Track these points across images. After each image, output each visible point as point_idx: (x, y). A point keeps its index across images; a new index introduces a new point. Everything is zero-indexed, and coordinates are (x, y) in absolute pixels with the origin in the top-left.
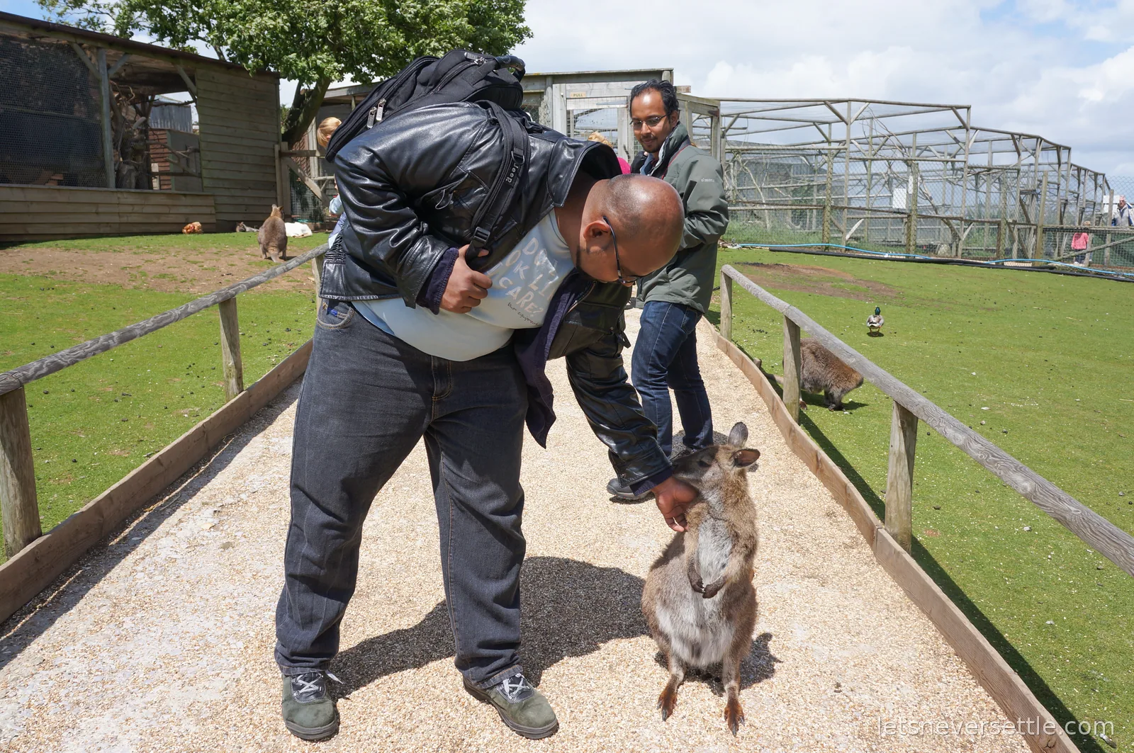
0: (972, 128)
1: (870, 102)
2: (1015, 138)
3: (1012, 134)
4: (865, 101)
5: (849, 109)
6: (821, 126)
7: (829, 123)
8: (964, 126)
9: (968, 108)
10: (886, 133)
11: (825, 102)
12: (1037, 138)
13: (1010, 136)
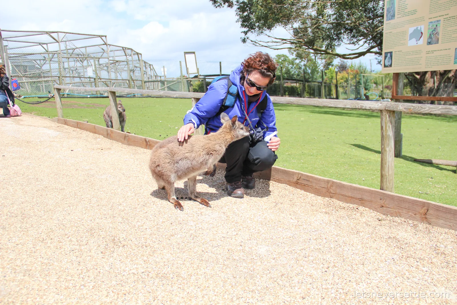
0: (108, 45)
1: (67, 33)
2: (124, 49)
3: (123, 48)
4: (65, 33)
5: (58, 35)
6: (43, 45)
7: (47, 44)
8: (105, 44)
9: (106, 36)
10: (74, 47)
11: (47, 33)
12: (131, 49)
13: (121, 48)
